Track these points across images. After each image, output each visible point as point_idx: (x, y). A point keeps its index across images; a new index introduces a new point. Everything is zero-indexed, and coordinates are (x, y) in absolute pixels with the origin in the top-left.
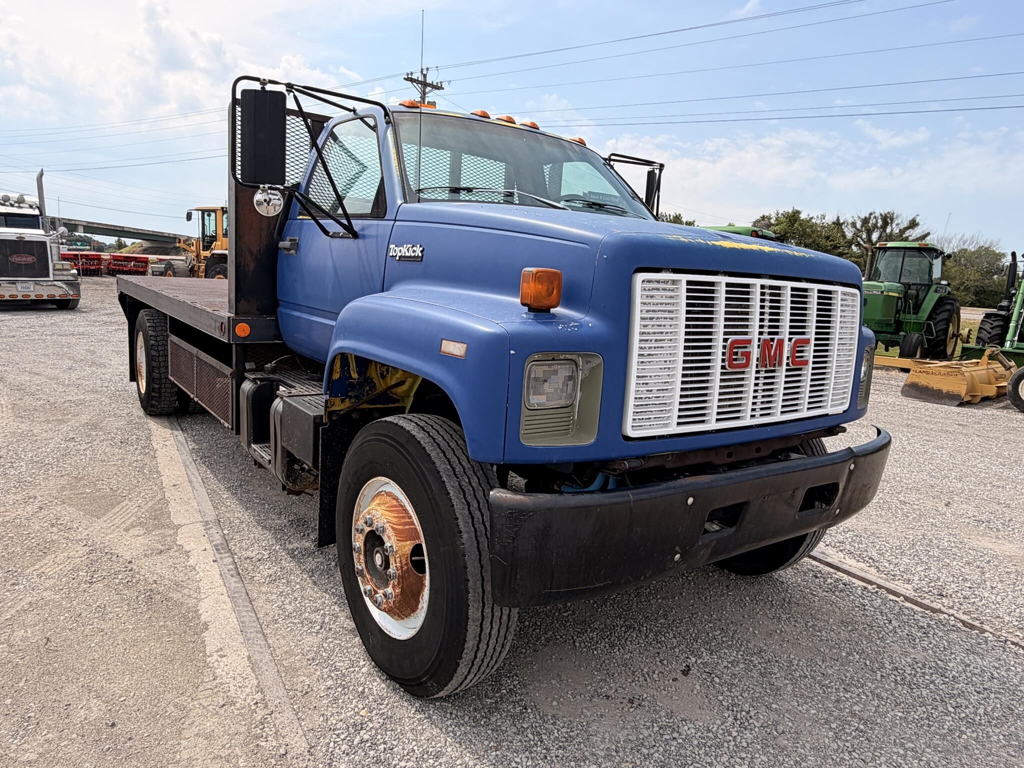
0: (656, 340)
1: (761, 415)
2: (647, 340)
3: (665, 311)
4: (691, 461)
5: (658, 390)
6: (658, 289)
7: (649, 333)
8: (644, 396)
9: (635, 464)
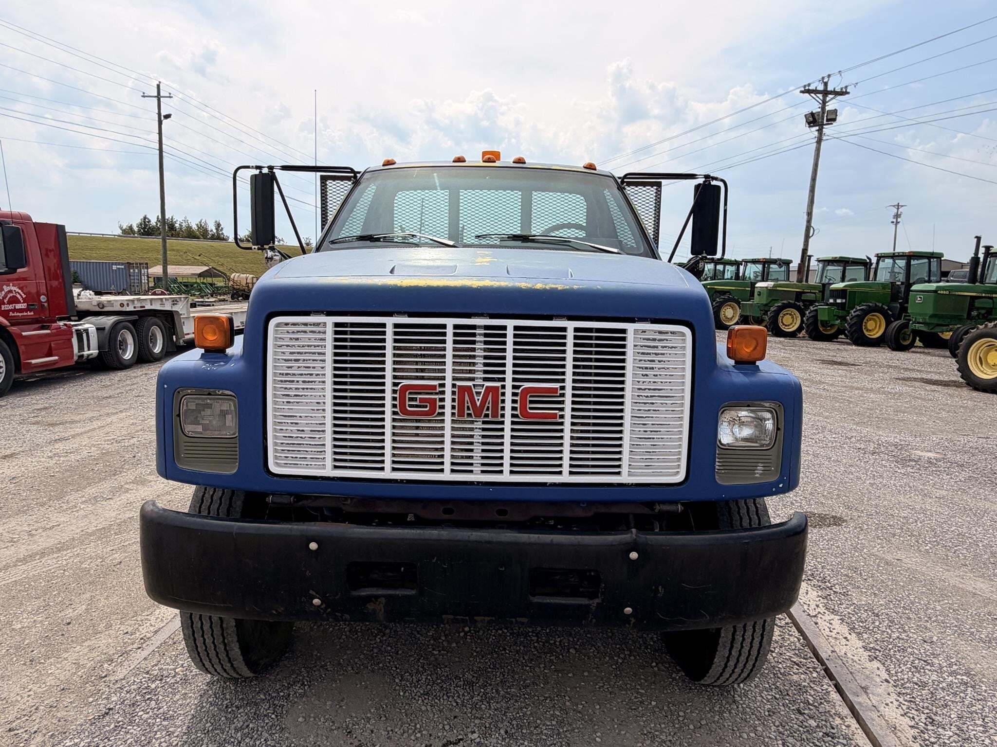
0: (304, 382)
1: (483, 472)
2: (293, 381)
3: (314, 353)
4: (382, 509)
5: (311, 431)
6: (305, 332)
7: (294, 374)
8: (295, 435)
9: (285, 500)
